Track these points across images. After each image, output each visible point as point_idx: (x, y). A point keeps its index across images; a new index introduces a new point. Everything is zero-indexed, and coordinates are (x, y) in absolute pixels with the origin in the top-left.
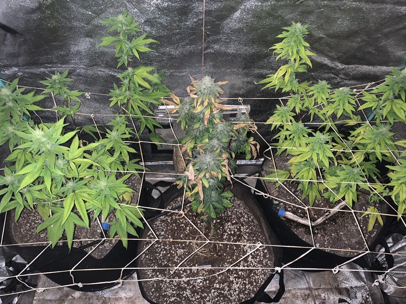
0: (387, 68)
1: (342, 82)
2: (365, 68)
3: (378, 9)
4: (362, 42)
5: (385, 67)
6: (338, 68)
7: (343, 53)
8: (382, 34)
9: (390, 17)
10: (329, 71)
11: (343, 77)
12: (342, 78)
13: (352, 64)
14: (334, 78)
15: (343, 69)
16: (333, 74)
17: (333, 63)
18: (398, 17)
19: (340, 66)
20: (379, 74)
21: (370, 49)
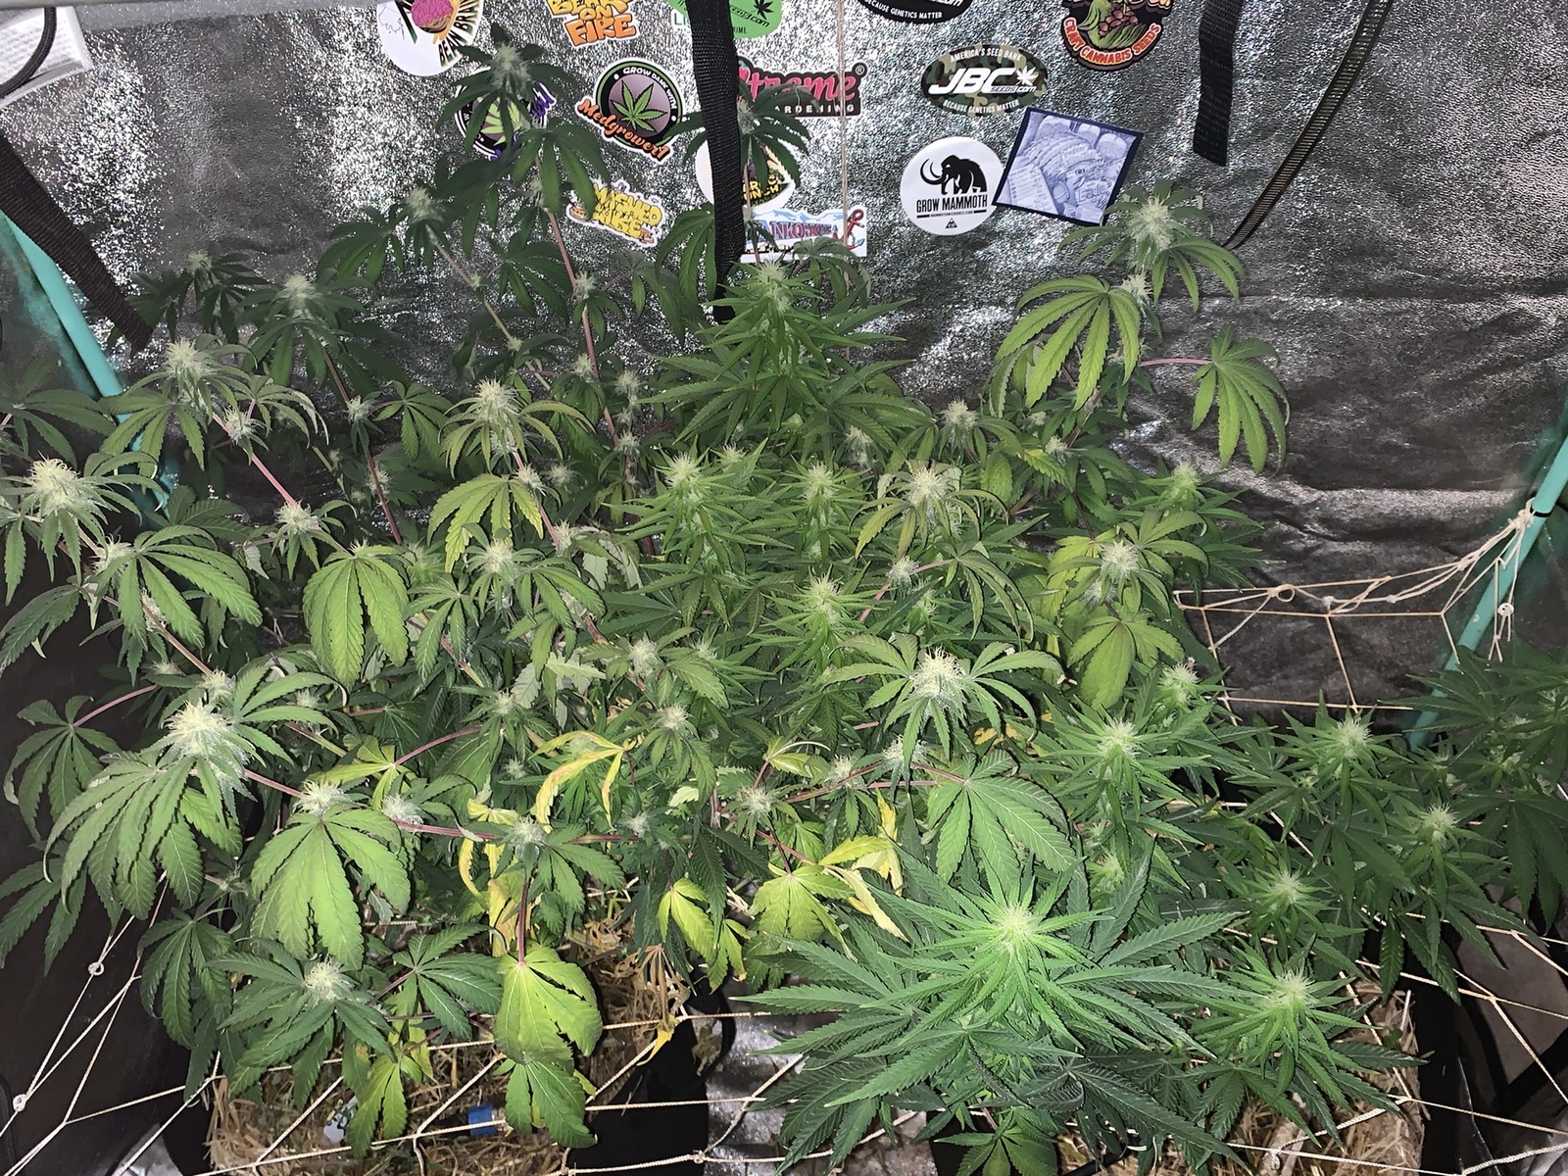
0: (1465, 495)
1: (1319, 547)
2: (1391, 501)
3: (1388, 313)
4: (1360, 415)
5: (1457, 493)
6: (1295, 502)
7: (1304, 452)
8: (1420, 389)
9: (1434, 336)
10: (1269, 513)
11: (1322, 531)
12: (1318, 536)
13: (1341, 488)
14: (1287, 536)
15: (1314, 504)
16: (1283, 520)
17: (1278, 487)
18: (1461, 334)
19: (1301, 494)
20: (1442, 518)
21: (1393, 437)
